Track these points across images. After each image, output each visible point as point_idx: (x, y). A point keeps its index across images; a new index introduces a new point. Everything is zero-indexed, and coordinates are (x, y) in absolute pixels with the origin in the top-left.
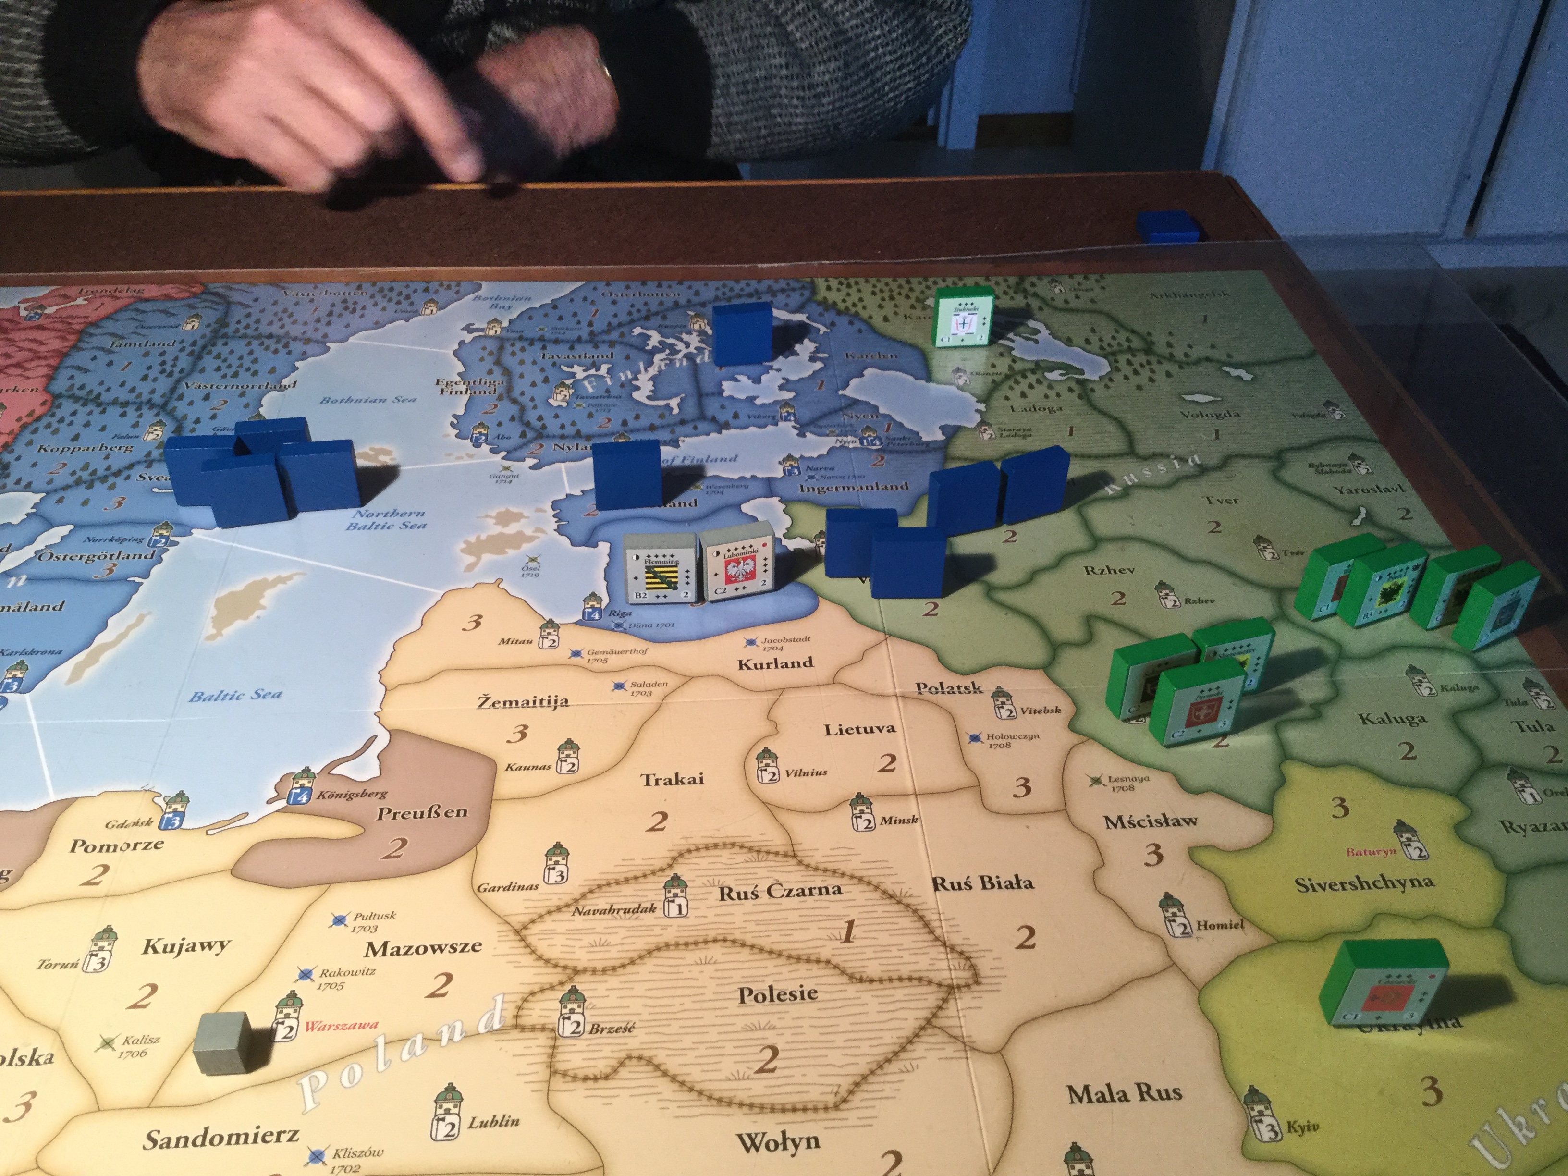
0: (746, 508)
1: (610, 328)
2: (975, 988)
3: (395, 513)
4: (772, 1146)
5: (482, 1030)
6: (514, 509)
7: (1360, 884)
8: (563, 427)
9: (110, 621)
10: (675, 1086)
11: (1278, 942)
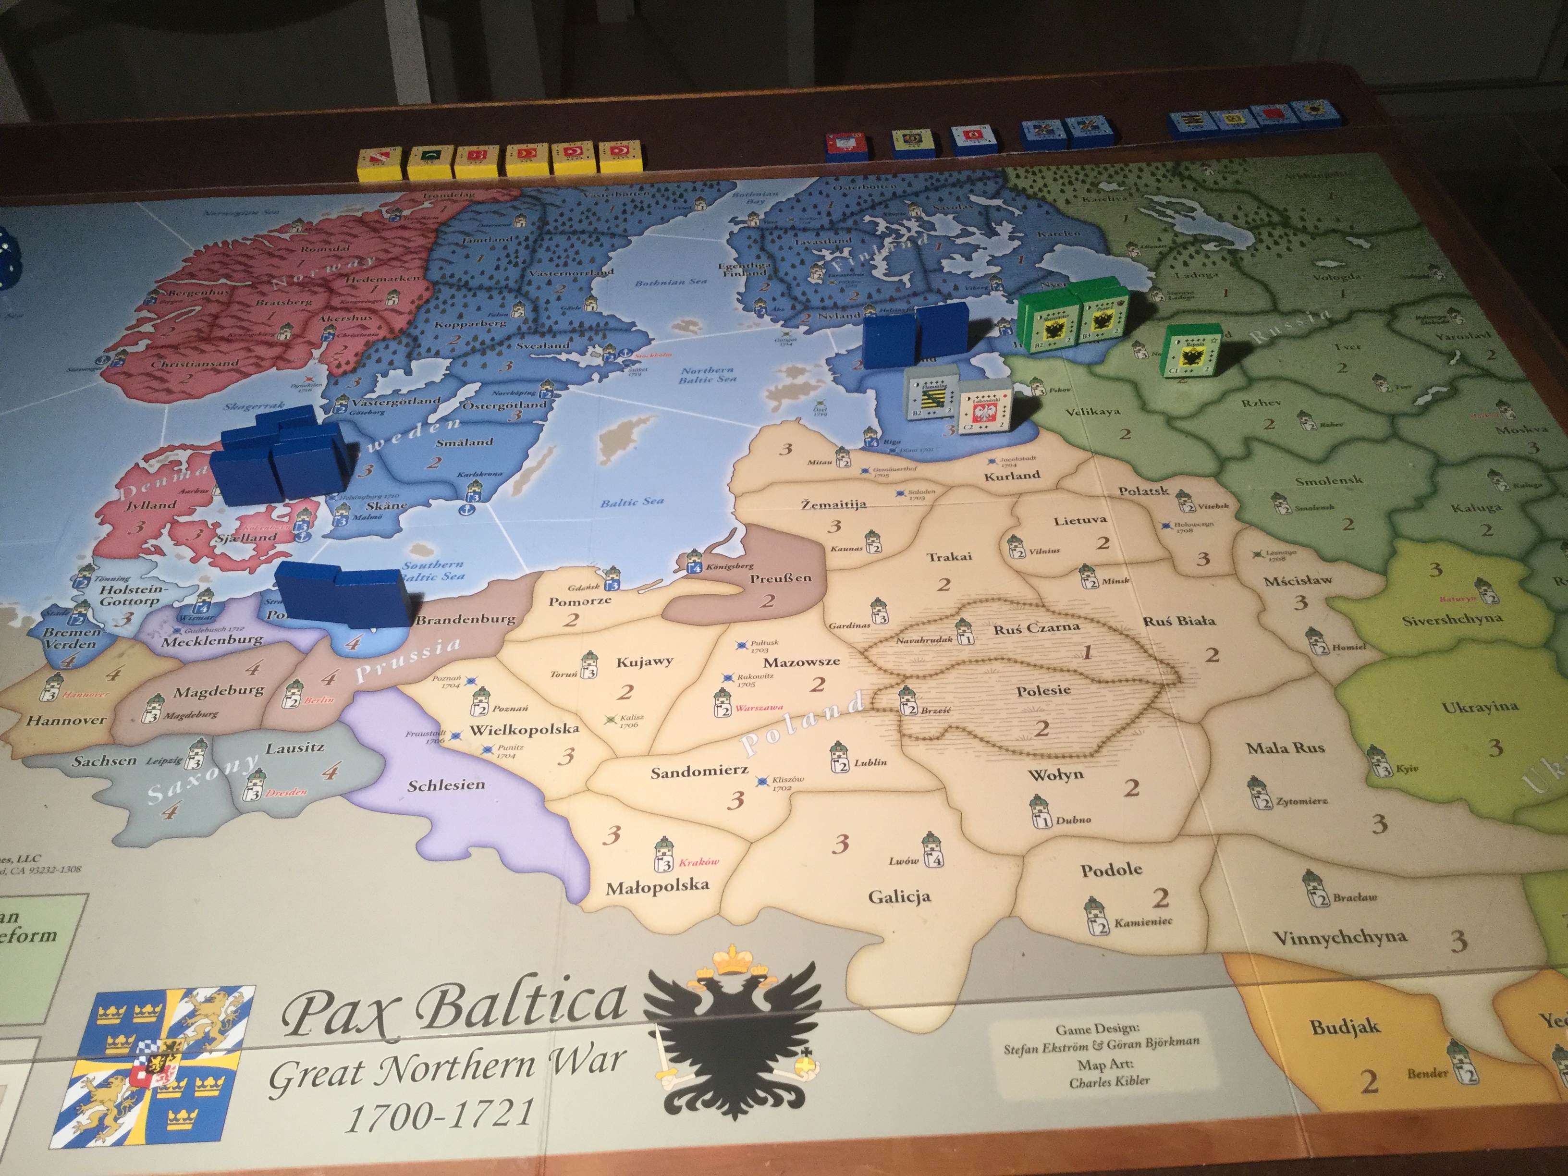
0: (974, 361)
1: (845, 217)
2: (1179, 685)
3: (711, 370)
4: (1052, 777)
5: (851, 711)
6: (800, 366)
7: (1450, 620)
8: (822, 300)
9: (530, 452)
10: (983, 744)
11: (1390, 657)
